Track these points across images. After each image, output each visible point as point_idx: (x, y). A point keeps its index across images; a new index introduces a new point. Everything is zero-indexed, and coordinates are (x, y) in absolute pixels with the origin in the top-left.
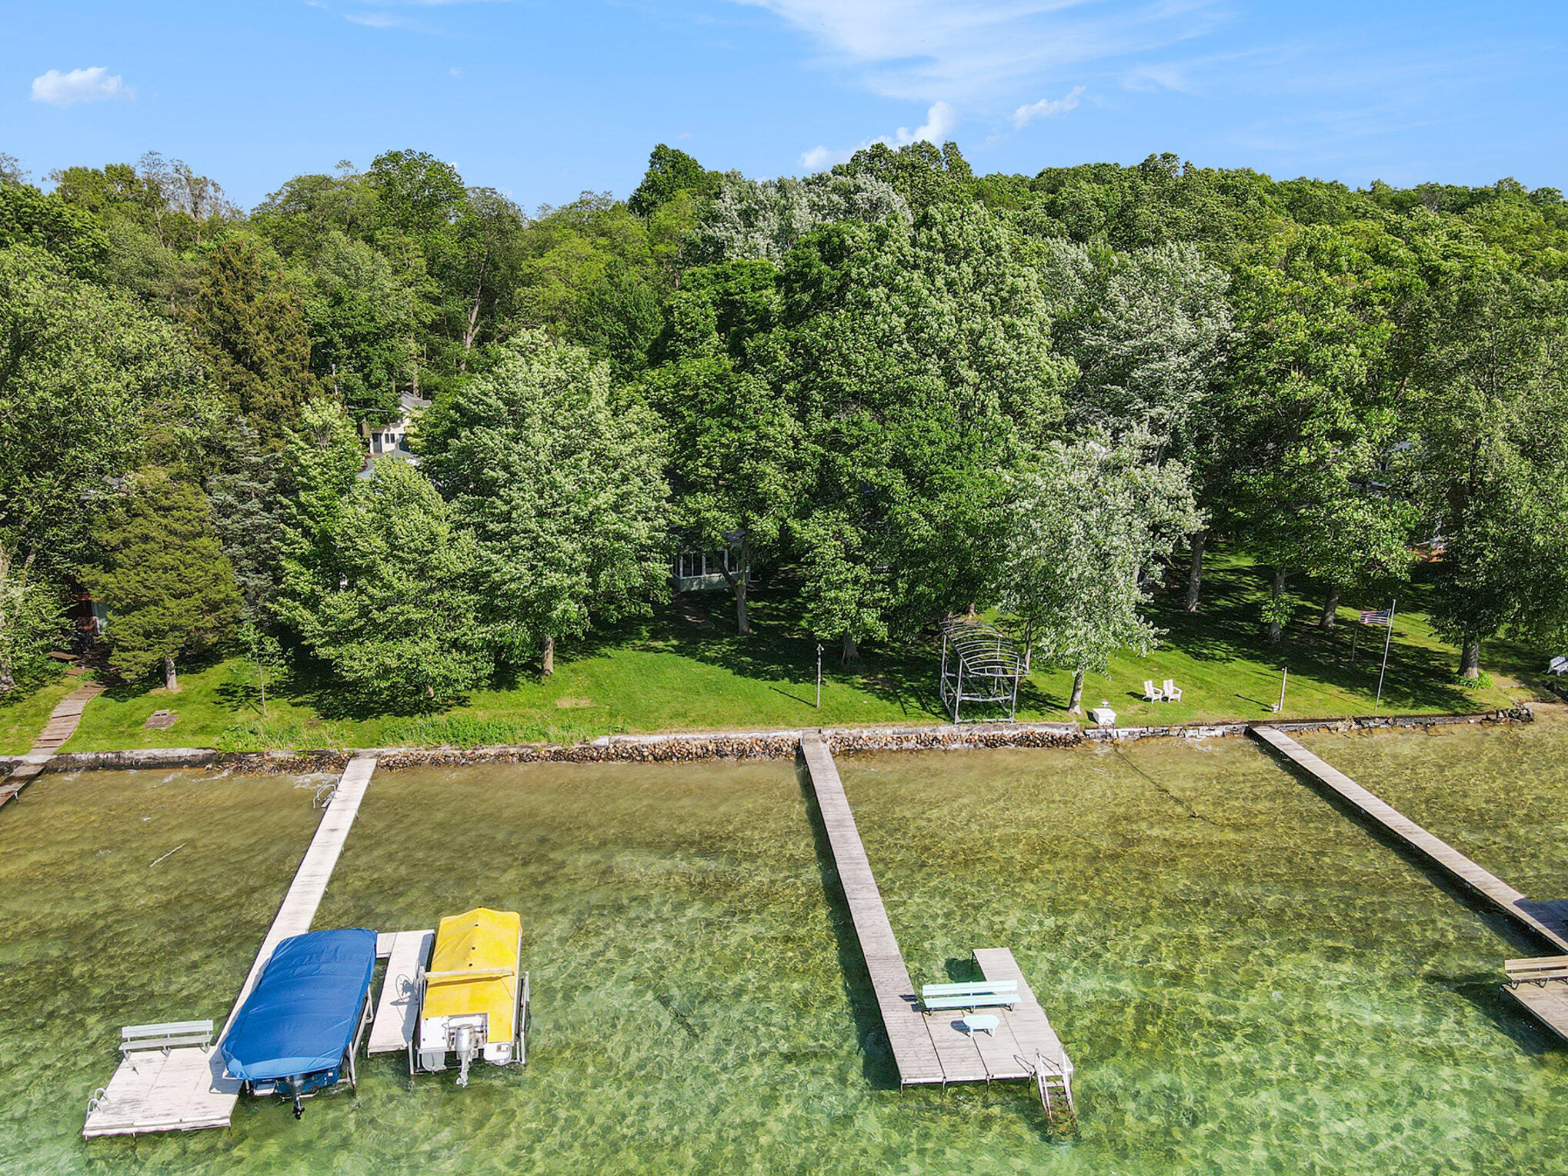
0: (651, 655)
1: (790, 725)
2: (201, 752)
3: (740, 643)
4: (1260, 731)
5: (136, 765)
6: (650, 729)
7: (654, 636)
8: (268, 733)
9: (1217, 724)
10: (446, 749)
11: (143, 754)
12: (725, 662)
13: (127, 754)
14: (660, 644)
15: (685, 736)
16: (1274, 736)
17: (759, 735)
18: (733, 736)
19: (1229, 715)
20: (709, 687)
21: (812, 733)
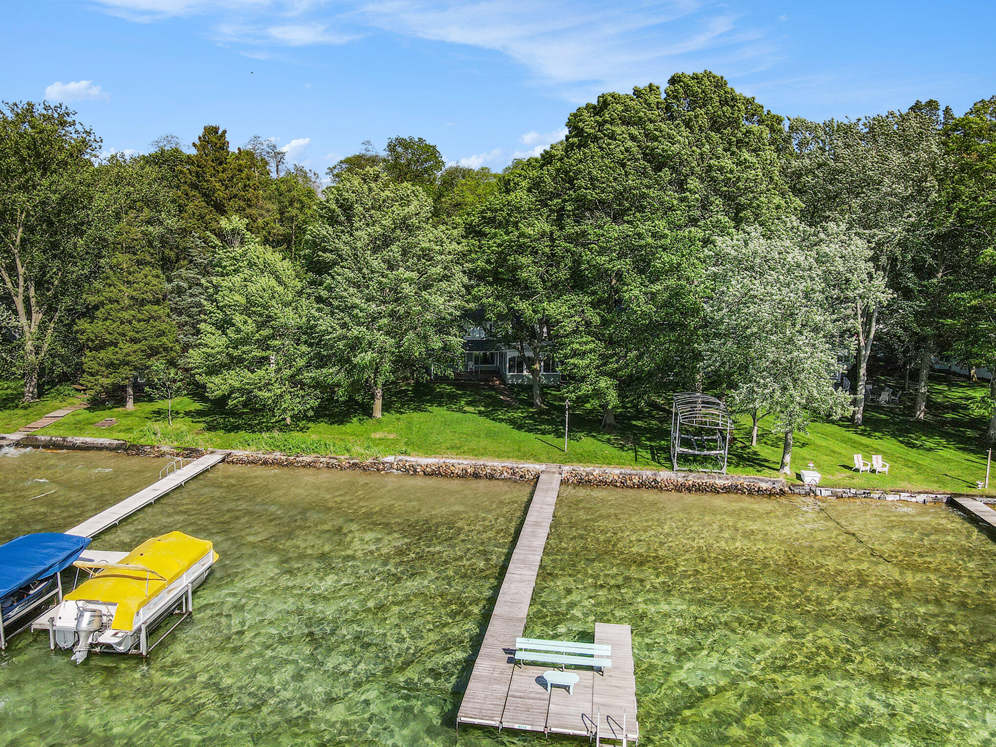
0: (459, 414)
2: (116, 442)
3: (531, 413)
4: (959, 500)
5: (74, 447)
6: (427, 454)
7: (469, 404)
8: (163, 434)
9: (920, 493)
11: (79, 440)
12: (512, 422)
13: (69, 439)
14: (470, 409)
16: (974, 505)
17: (510, 465)
20: (489, 434)
21: (554, 467)
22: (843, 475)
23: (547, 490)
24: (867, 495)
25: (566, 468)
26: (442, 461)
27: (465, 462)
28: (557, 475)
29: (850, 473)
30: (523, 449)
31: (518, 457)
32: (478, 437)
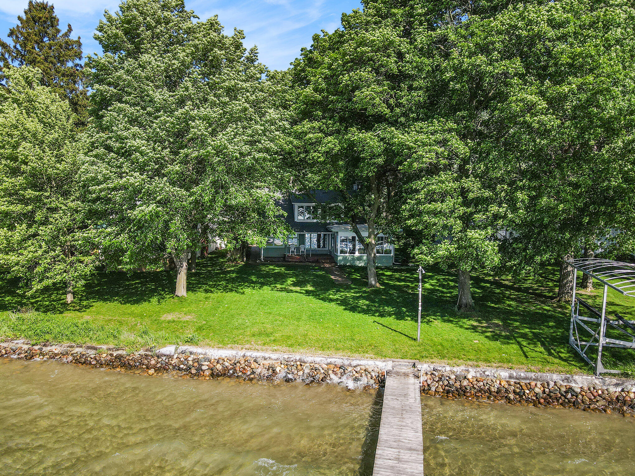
0: (284, 294)
3: (365, 292)
7: (295, 285)
12: (344, 302)
14: (298, 289)
17: (339, 362)
18: (309, 359)
20: (313, 317)
21: (404, 366)
25: (424, 367)
26: (241, 353)
27: (274, 356)
30: (357, 337)
31: (351, 349)
32: (298, 319)
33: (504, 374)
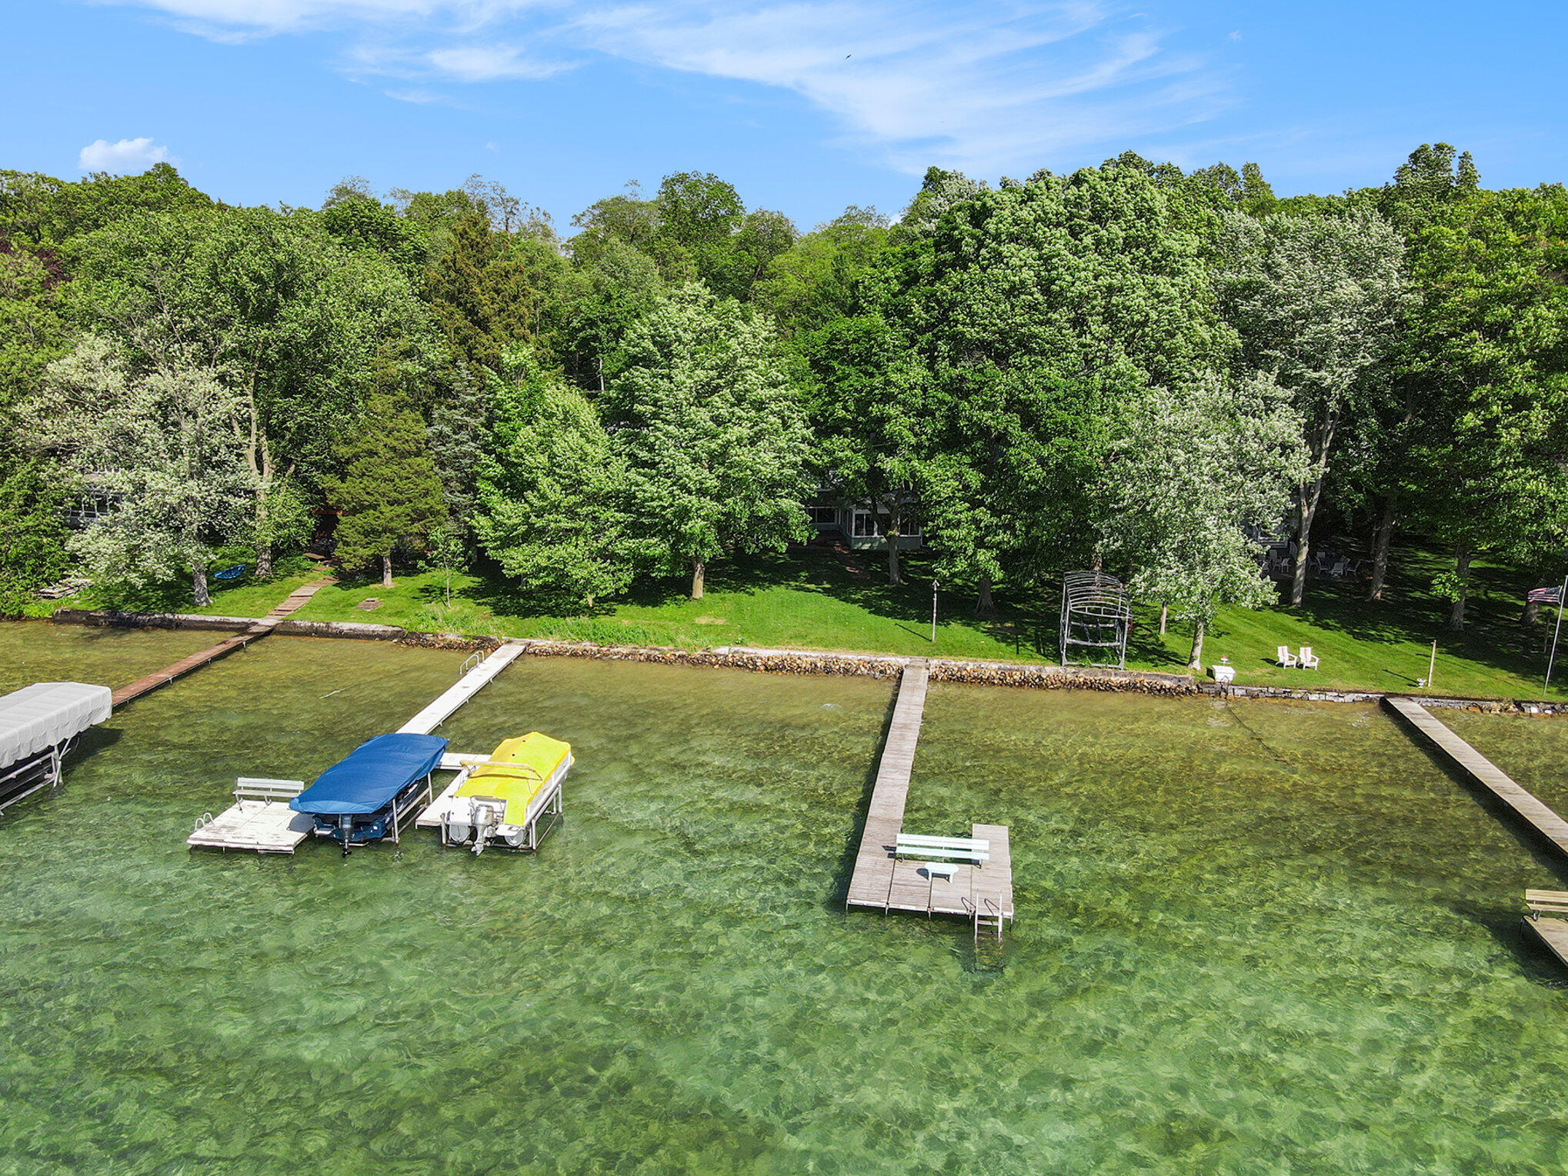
0: (801, 593)
1: (900, 652)
2: (391, 629)
3: (887, 590)
4: (1393, 702)
5: (340, 635)
6: (768, 643)
7: (809, 581)
8: (445, 619)
9: (1349, 692)
10: (587, 645)
11: (345, 626)
12: (866, 603)
13: (334, 625)
14: (812, 586)
15: (798, 653)
16: (1407, 708)
17: (867, 658)
18: (843, 656)
19: (1369, 685)
20: (838, 619)
21: (919, 661)
22: (1264, 671)
23: (914, 688)
24: (1287, 695)
25: (935, 662)
26: (786, 652)
27: (814, 654)
28: (924, 670)
29: (1271, 668)
30: (881, 639)
31: (876, 648)
32: (826, 622)
33: (995, 666)
